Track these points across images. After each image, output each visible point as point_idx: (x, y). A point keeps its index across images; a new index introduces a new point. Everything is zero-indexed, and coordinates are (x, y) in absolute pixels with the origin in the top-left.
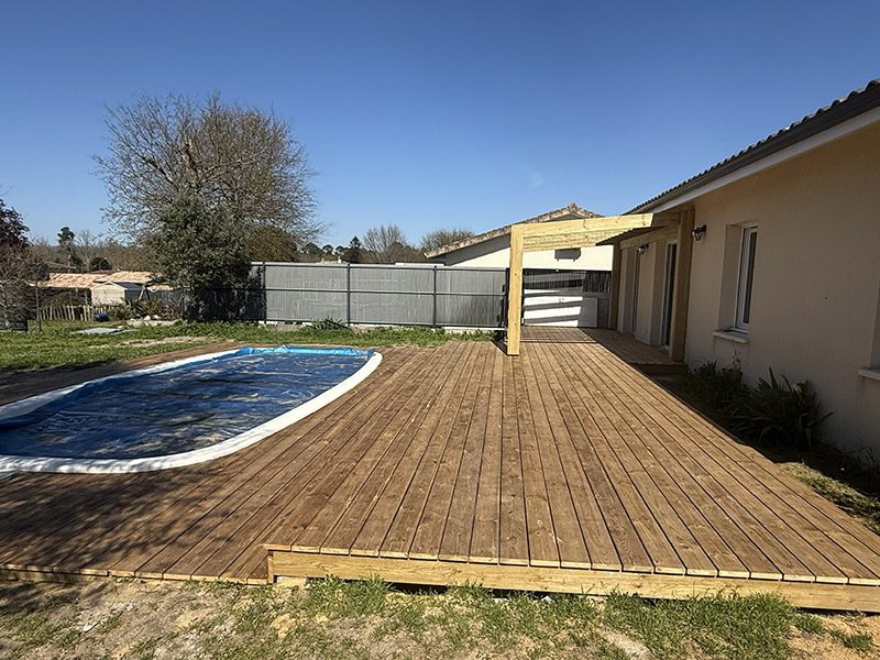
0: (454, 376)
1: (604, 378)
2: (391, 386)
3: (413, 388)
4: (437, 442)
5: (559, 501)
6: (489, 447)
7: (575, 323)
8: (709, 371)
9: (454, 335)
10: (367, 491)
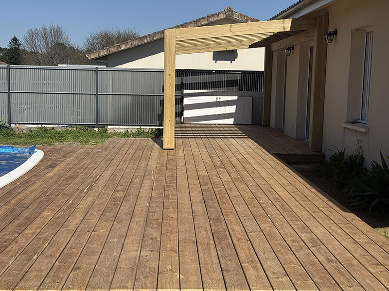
0: (112, 167)
1: (247, 166)
2: (52, 178)
3: (73, 178)
4: (91, 217)
5: (187, 253)
6: (136, 219)
7: (231, 121)
8: (339, 158)
9: (116, 134)
10: (28, 253)
